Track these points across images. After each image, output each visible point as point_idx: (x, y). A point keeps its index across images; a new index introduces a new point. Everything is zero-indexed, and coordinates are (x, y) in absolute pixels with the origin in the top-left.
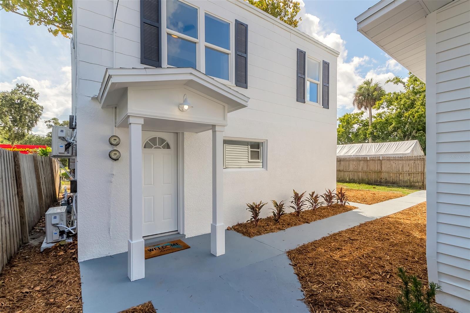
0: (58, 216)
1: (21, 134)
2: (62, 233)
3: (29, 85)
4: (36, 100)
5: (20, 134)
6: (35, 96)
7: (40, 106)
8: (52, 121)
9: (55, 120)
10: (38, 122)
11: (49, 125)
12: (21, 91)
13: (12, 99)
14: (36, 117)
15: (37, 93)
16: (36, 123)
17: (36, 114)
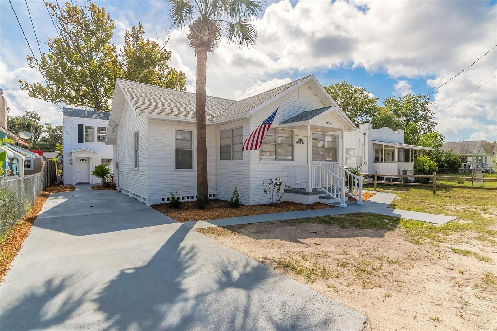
0: (59, 177)
4: (39, 122)
6: (38, 118)
8: (45, 126)
13: (24, 124)
14: (39, 134)
17: (39, 131)
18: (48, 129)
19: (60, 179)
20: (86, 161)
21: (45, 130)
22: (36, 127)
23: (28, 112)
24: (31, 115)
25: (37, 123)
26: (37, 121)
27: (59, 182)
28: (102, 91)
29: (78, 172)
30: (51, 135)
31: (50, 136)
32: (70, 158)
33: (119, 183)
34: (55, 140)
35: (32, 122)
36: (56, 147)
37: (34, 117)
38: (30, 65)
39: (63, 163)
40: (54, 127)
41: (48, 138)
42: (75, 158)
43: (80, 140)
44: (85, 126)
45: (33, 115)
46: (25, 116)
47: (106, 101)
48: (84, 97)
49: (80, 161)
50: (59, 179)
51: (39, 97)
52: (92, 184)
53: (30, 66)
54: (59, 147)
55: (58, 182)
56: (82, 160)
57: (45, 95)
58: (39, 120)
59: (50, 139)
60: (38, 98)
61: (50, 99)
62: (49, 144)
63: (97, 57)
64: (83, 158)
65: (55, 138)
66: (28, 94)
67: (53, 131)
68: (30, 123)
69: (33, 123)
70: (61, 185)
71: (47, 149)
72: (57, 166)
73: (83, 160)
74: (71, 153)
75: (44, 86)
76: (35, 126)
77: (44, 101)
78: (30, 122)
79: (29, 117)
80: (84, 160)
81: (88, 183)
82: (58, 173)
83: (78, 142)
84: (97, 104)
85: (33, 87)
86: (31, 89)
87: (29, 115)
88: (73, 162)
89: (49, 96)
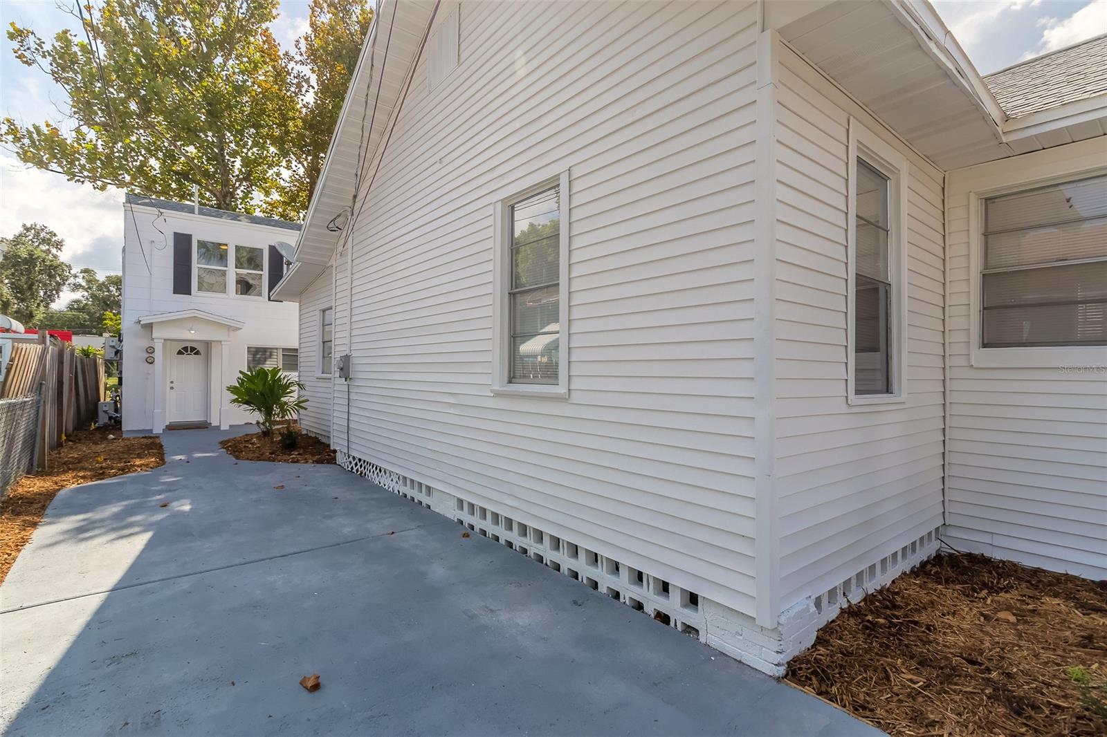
0: (108, 405)
1: (27, 314)
2: (110, 418)
3: (46, 227)
4: (59, 253)
5: (25, 314)
6: (57, 245)
7: (65, 265)
8: (81, 275)
9: (87, 272)
10: (61, 293)
11: (74, 285)
12: (30, 238)
13: (16, 255)
14: (59, 284)
15: (60, 239)
16: (57, 293)
17: (58, 279)
18: (89, 282)
19: (112, 412)
20: (197, 353)
21: (80, 285)
22: (51, 266)
23: (29, 226)
24: (37, 234)
25: (55, 257)
26: (54, 251)
27: (106, 420)
28: (238, 163)
29: (172, 388)
30: (93, 296)
31: (91, 300)
32: (145, 343)
33: (352, 439)
34: (105, 308)
35: (37, 253)
36: (105, 319)
37: (44, 241)
38: (20, 52)
39: (121, 358)
40: (101, 277)
41: (86, 304)
42: (164, 345)
43: (182, 284)
44: (198, 241)
45: (43, 235)
46: (20, 235)
47: (247, 194)
48: (187, 179)
49: (180, 353)
50: (105, 412)
51: (54, 166)
52: (218, 428)
53: (19, 57)
54: (111, 320)
55: (103, 419)
56: (186, 349)
57: (72, 163)
58: (60, 249)
59: (93, 305)
60: (51, 168)
61: (86, 173)
62: (88, 317)
63: (226, 67)
64: (189, 345)
65: (105, 302)
66: (17, 153)
67: (101, 287)
68: (33, 255)
69: (44, 255)
70: (112, 436)
71: (84, 329)
72: (102, 370)
73: (188, 350)
74: (149, 327)
75: (68, 134)
76: (48, 263)
77: (68, 180)
78: (32, 251)
79: (31, 240)
80: (193, 349)
81: (203, 426)
82: (106, 389)
83: (174, 293)
84: (225, 196)
85: (35, 135)
86: (26, 141)
87: (31, 234)
88: (158, 355)
89: (83, 167)
